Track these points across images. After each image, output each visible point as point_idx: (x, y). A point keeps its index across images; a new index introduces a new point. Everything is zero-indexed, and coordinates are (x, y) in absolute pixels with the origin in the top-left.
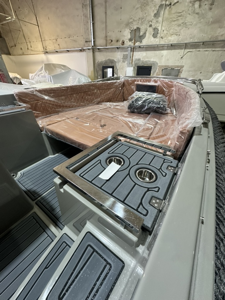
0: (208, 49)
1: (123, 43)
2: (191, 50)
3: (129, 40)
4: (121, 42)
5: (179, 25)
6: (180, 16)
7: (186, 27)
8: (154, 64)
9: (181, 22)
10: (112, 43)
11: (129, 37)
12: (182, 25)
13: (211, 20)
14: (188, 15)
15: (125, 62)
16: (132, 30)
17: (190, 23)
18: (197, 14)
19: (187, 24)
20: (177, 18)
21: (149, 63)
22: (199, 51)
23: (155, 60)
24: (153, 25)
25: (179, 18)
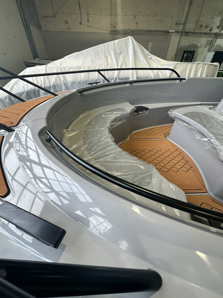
1: (212, 29)
3: (217, 27)
4: (209, 28)
10: (202, 28)
11: (218, 24)
15: (206, 47)
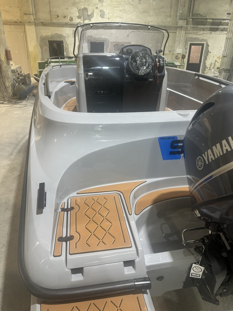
0: (145, 31)
1: (72, 19)
2: (134, 31)
4: (69, 18)
5: (121, 11)
6: (120, 4)
7: (126, 13)
8: (105, 40)
9: (121, 8)
11: (77, 14)
12: (123, 10)
13: (142, 10)
14: (126, 5)
16: (79, 9)
17: (128, 11)
18: (131, 5)
19: (126, 11)
20: (118, 5)
21: (101, 39)
22: (139, 32)
23: (106, 37)
24: (98, 7)
25: (119, 5)
